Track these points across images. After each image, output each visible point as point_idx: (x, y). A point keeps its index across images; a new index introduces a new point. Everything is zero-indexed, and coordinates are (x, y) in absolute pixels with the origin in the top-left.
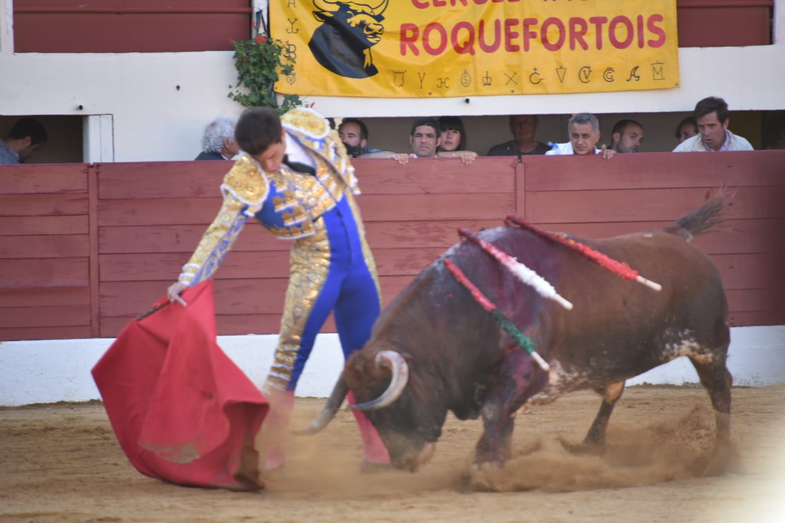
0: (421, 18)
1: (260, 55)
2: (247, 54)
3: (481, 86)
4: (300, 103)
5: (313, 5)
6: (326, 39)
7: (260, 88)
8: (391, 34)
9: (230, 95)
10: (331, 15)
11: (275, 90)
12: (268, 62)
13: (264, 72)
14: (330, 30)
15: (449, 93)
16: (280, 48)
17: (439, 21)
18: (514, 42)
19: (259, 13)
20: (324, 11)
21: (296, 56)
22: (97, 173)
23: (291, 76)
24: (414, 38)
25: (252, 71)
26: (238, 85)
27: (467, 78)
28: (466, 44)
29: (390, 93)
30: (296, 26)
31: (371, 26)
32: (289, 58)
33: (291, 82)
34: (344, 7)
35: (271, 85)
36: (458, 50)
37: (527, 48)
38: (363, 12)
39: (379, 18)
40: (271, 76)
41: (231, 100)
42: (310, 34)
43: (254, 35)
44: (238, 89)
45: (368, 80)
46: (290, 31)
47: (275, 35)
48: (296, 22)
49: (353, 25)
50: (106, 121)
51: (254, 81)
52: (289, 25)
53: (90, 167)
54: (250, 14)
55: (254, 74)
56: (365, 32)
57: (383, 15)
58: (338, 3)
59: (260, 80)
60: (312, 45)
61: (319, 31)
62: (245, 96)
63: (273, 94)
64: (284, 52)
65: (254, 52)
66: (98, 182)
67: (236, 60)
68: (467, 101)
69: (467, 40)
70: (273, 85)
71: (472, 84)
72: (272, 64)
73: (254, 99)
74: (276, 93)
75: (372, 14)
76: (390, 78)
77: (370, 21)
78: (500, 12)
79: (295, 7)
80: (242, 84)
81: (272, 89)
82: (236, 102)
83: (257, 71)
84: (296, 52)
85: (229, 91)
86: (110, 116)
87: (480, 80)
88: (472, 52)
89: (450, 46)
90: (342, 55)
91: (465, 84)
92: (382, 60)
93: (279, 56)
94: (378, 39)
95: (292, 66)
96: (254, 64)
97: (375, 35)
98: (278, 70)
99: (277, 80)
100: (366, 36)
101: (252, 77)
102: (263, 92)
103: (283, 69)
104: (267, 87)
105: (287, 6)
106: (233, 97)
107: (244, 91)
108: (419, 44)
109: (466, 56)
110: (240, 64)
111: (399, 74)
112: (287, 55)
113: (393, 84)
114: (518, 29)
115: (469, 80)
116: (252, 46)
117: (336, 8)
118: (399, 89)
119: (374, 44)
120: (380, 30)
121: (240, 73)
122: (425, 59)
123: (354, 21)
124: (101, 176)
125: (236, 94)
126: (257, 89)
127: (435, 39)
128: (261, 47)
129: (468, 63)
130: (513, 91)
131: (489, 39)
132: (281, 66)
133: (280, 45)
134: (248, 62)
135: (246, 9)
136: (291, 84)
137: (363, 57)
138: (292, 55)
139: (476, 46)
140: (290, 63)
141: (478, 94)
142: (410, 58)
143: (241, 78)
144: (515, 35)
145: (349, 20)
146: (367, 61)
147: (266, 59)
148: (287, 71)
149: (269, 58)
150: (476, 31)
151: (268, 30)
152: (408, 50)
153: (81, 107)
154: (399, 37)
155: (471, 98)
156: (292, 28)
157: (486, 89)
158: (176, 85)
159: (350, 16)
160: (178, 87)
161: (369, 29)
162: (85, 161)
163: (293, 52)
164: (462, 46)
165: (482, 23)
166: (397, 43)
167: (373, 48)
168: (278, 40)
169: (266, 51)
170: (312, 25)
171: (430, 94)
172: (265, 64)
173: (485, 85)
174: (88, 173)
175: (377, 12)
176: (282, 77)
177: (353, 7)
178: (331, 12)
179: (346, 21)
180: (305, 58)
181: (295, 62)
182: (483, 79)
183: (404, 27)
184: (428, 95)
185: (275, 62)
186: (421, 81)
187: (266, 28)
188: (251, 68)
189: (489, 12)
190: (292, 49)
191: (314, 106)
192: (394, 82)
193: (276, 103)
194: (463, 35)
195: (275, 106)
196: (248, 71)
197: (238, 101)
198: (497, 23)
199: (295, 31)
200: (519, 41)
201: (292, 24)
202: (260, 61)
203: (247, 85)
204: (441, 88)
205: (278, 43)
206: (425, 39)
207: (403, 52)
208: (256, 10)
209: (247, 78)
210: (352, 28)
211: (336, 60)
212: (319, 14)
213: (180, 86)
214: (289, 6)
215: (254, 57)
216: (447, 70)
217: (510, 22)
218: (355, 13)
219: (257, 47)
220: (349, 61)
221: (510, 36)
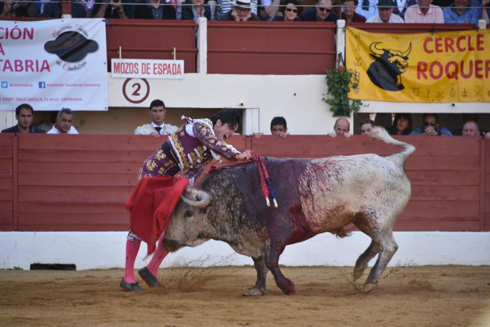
0: (428, 59)
1: (340, 77)
2: (333, 77)
3: (461, 97)
4: (361, 104)
5: (370, 51)
6: (377, 69)
7: (340, 95)
8: (412, 67)
9: (323, 99)
10: (379, 56)
11: (348, 97)
12: (345, 82)
13: (343, 87)
14: (379, 64)
15: (443, 100)
16: (351, 74)
17: (439, 61)
18: (480, 73)
19: (340, 54)
20: (375, 54)
21: (359, 78)
22: (251, 141)
23: (357, 89)
24: (425, 70)
25: (336, 86)
26: (328, 94)
27: (454, 93)
28: (453, 73)
29: (410, 100)
30: (360, 62)
31: (402, 63)
32: (356, 79)
33: (357, 93)
34: (387, 52)
35: (346, 94)
36: (449, 76)
37: (487, 76)
38: (397, 55)
39: (406, 58)
40: (346, 89)
41: (323, 102)
42: (368, 66)
43: (337, 67)
44: (328, 96)
45: (399, 92)
46: (357, 64)
47: (349, 66)
48: (360, 60)
49: (391, 62)
50: (255, 112)
51: (336, 92)
52: (356, 61)
53: (247, 137)
54: (335, 55)
55: (337, 88)
56: (398, 66)
57: (408, 57)
58: (384, 50)
59: (340, 91)
60: (369, 73)
61: (372, 65)
62: (331, 100)
63: (347, 99)
64: (353, 76)
65: (337, 75)
66: (251, 145)
67: (327, 80)
68: (453, 105)
69: (454, 71)
70: (347, 94)
71: (456, 96)
72: (347, 83)
73: (337, 101)
74: (348, 99)
75: (402, 56)
76: (411, 91)
77: (401, 60)
78: (473, 56)
79: (359, 51)
80: (330, 94)
81: (346, 96)
82: (326, 103)
83: (339, 86)
84: (360, 76)
85: (322, 97)
86: (258, 110)
87: (460, 94)
88: (457, 78)
89: (444, 75)
90: (384, 78)
91: (453, 96)
92: (407, 81)
93: (350, 78)
94: (405, 70)
95: (358, 84)
96: (337, 82)
97: (403, 68)
98: (350, 86)
99: (349, 91)
100: (398, 68)
101: (336, 89)
102: (342, 98)
103: (352, 85)
104: (344, 94)
105: (355, 51)
106: (325, 100)
107: (331, 97)
108: (427, 73)
109: (453, 80)
110: (330, 82)
111: (416, 90)
112: (355, 77)
113: (413, 95)
114: (483, 66)
115: (454, 94)
116: (336, 72)
117: (382, 52)
118: (416, 98)
119: (402, 73)
120: (406, 65)
121: (329, 87)
122: (431, 81)
123: (392, 60)
124: (253, 142)
125: (326, 98)
126: (338, 96)
127: (436, 70)
128: (341, 73)
129: (454, 84)
130: (478, 100)
131: (466, 71)
132: (352, 83)
133: (352, 72)
134: (334, 81)
135: (333, 52)
136: (357, 94)
137: (396, 80)
138: (358, 78)
139: (459, 75)
140: (356, 82)
141: (459, 101)
142: (422, 81)
143: (330, 90)
144: (481, 69)
145: (389, 59)
146: (399, 81)
147: (343, 80)
148: (355, 86)
149: (345, 79)
150: (459, 67)
151: (344, 64)
152: (421, 76)
153: (242, 104)
154: (416, 69)
155: (456, 104)
156: (358, 63)
157: (464, 99)
158: (294, 93)
159: (390, 57)
160: (295, 94)
161: (400, 64)
162: (244, 133)
163: (358, 76)
164: (451, 74)
165: (462, 62)
166: (415, 72)
167: (402, 75)
168: (350, 70)
169: (344, 75)
170: (369, 61)
171: (433, 100)
172: (343, 82)
173: (463, 96)
174: (246, 140)
175: (405, 55)
176: (352, 90)
177: (391, 52)
178: (380, 55)
179: (388, 60)
180: (365, 80)
181: (359, 82)
182: (462, 93)
183: (419, 64)
184: (432, 101)
185: (348, 81)
186: (428, 94)
187: (344, 62)
188: (335, 85)
189: (466, 56)
190: (357, 74)
191: (369, 106)
192: (413, 93)
193: (348, 103)
194: (452, 68)
195: (348, 105)
196: (333, 86)
197: (328, 102)
198: (471, 62)
199: (359, 64)
200: (483, 72)
201: (358, 60)
202: (340, 81)
203: (333, 94)
204: (439, 98)
205: (350, 71)
206: (431, 70)
207: (419, 77)
208: (338, 53)
209: (333, 90)
210: (391, 63)
211: (381, 81)
212: (373, 56)
213: (296, 93)
214: (356, 51)
215: (337, 78)
216: (442, 87)
217: (478, 62)
218: (393, 55)
219: (339, 73)
220: (389, 82)
221: (478, 69)
